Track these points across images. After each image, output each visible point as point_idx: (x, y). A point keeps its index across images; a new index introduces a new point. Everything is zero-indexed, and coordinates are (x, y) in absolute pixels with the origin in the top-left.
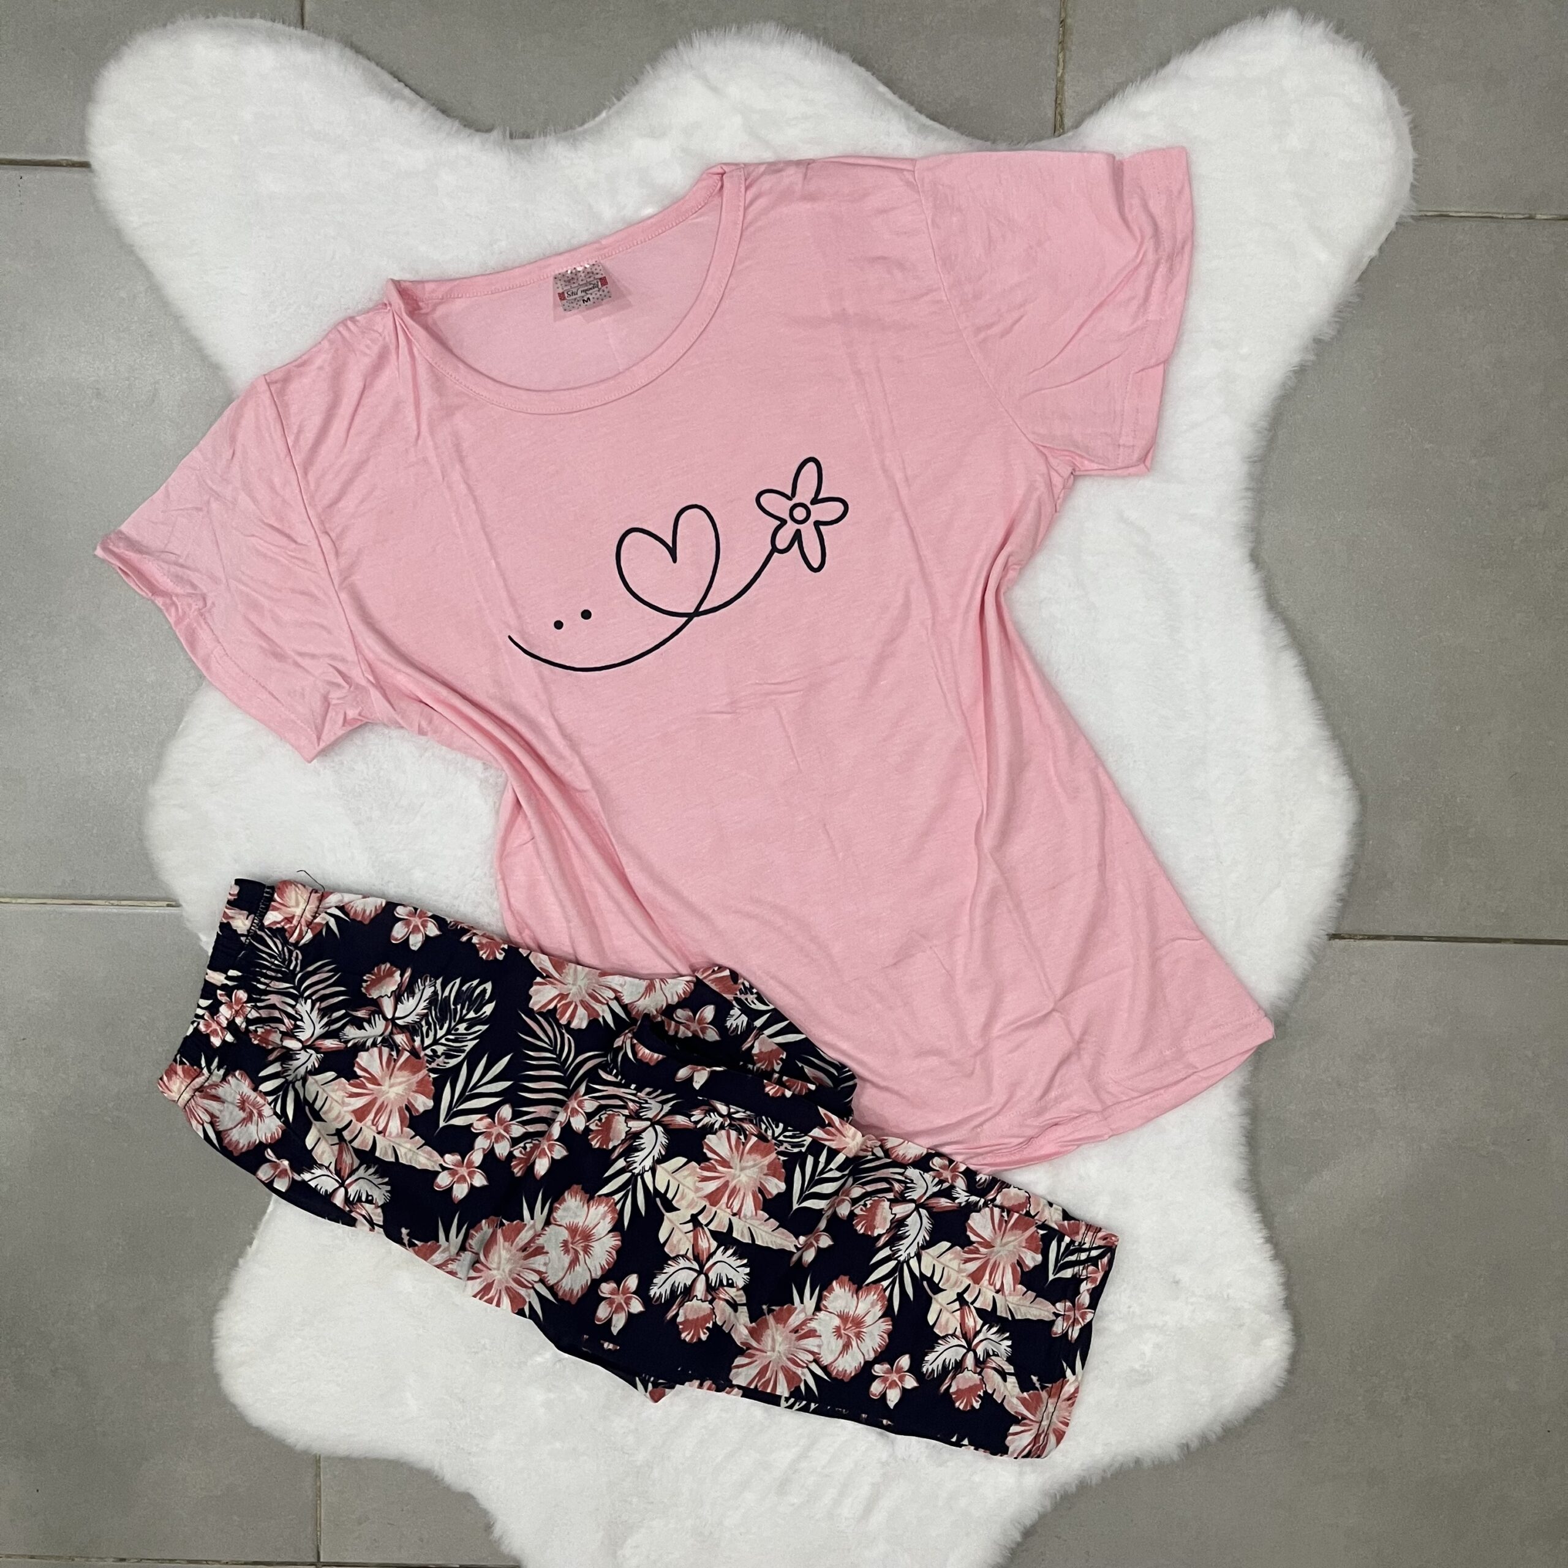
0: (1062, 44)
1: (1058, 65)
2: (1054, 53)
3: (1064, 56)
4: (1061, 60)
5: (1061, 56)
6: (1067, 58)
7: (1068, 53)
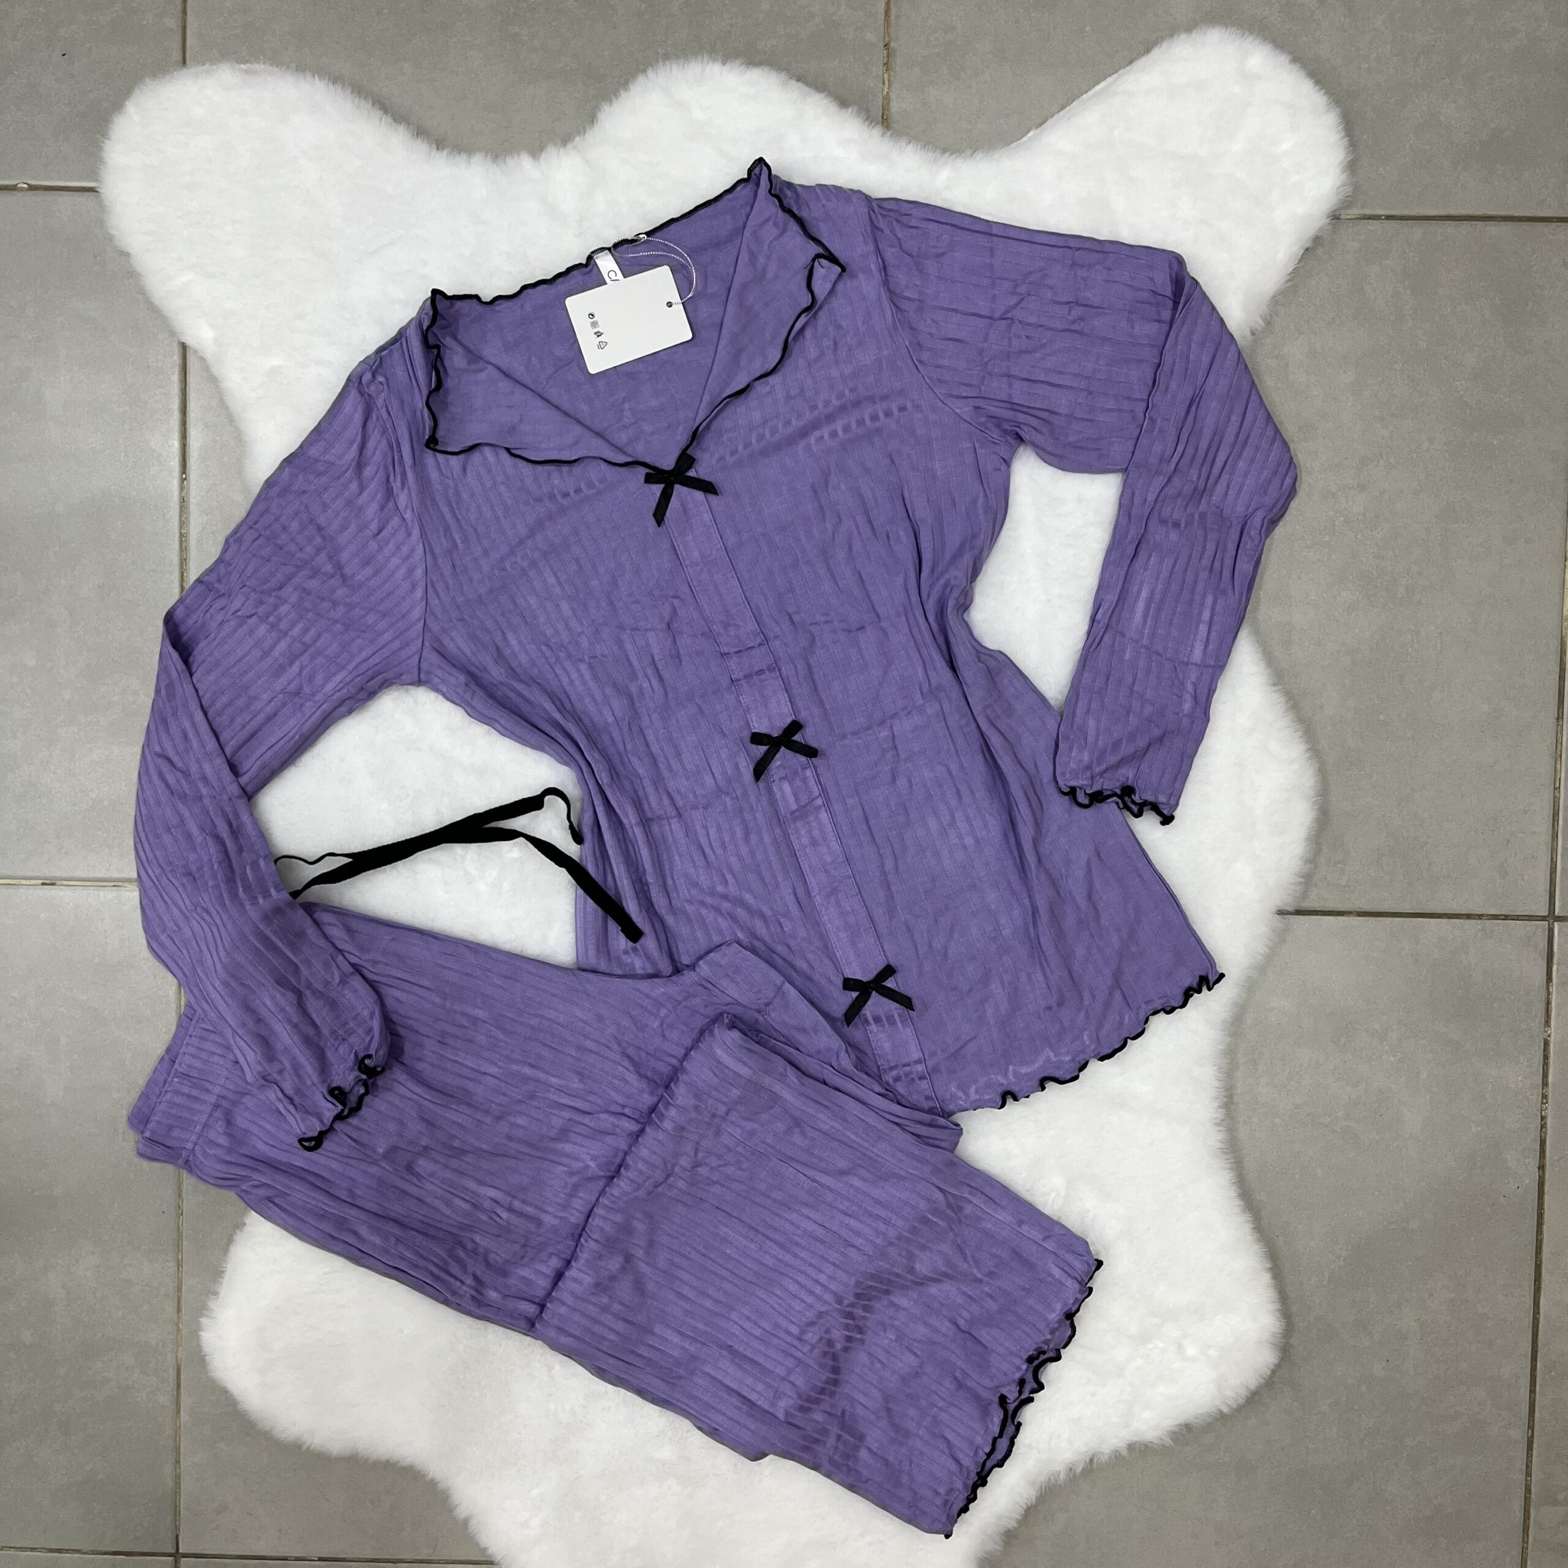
0: (887, 65)
1: (884, 83)
2: (880, 73)
3: (889, 76)
4: (886, 81)
5: (886, 76)
6: (892, 79)
7: (892, 74)
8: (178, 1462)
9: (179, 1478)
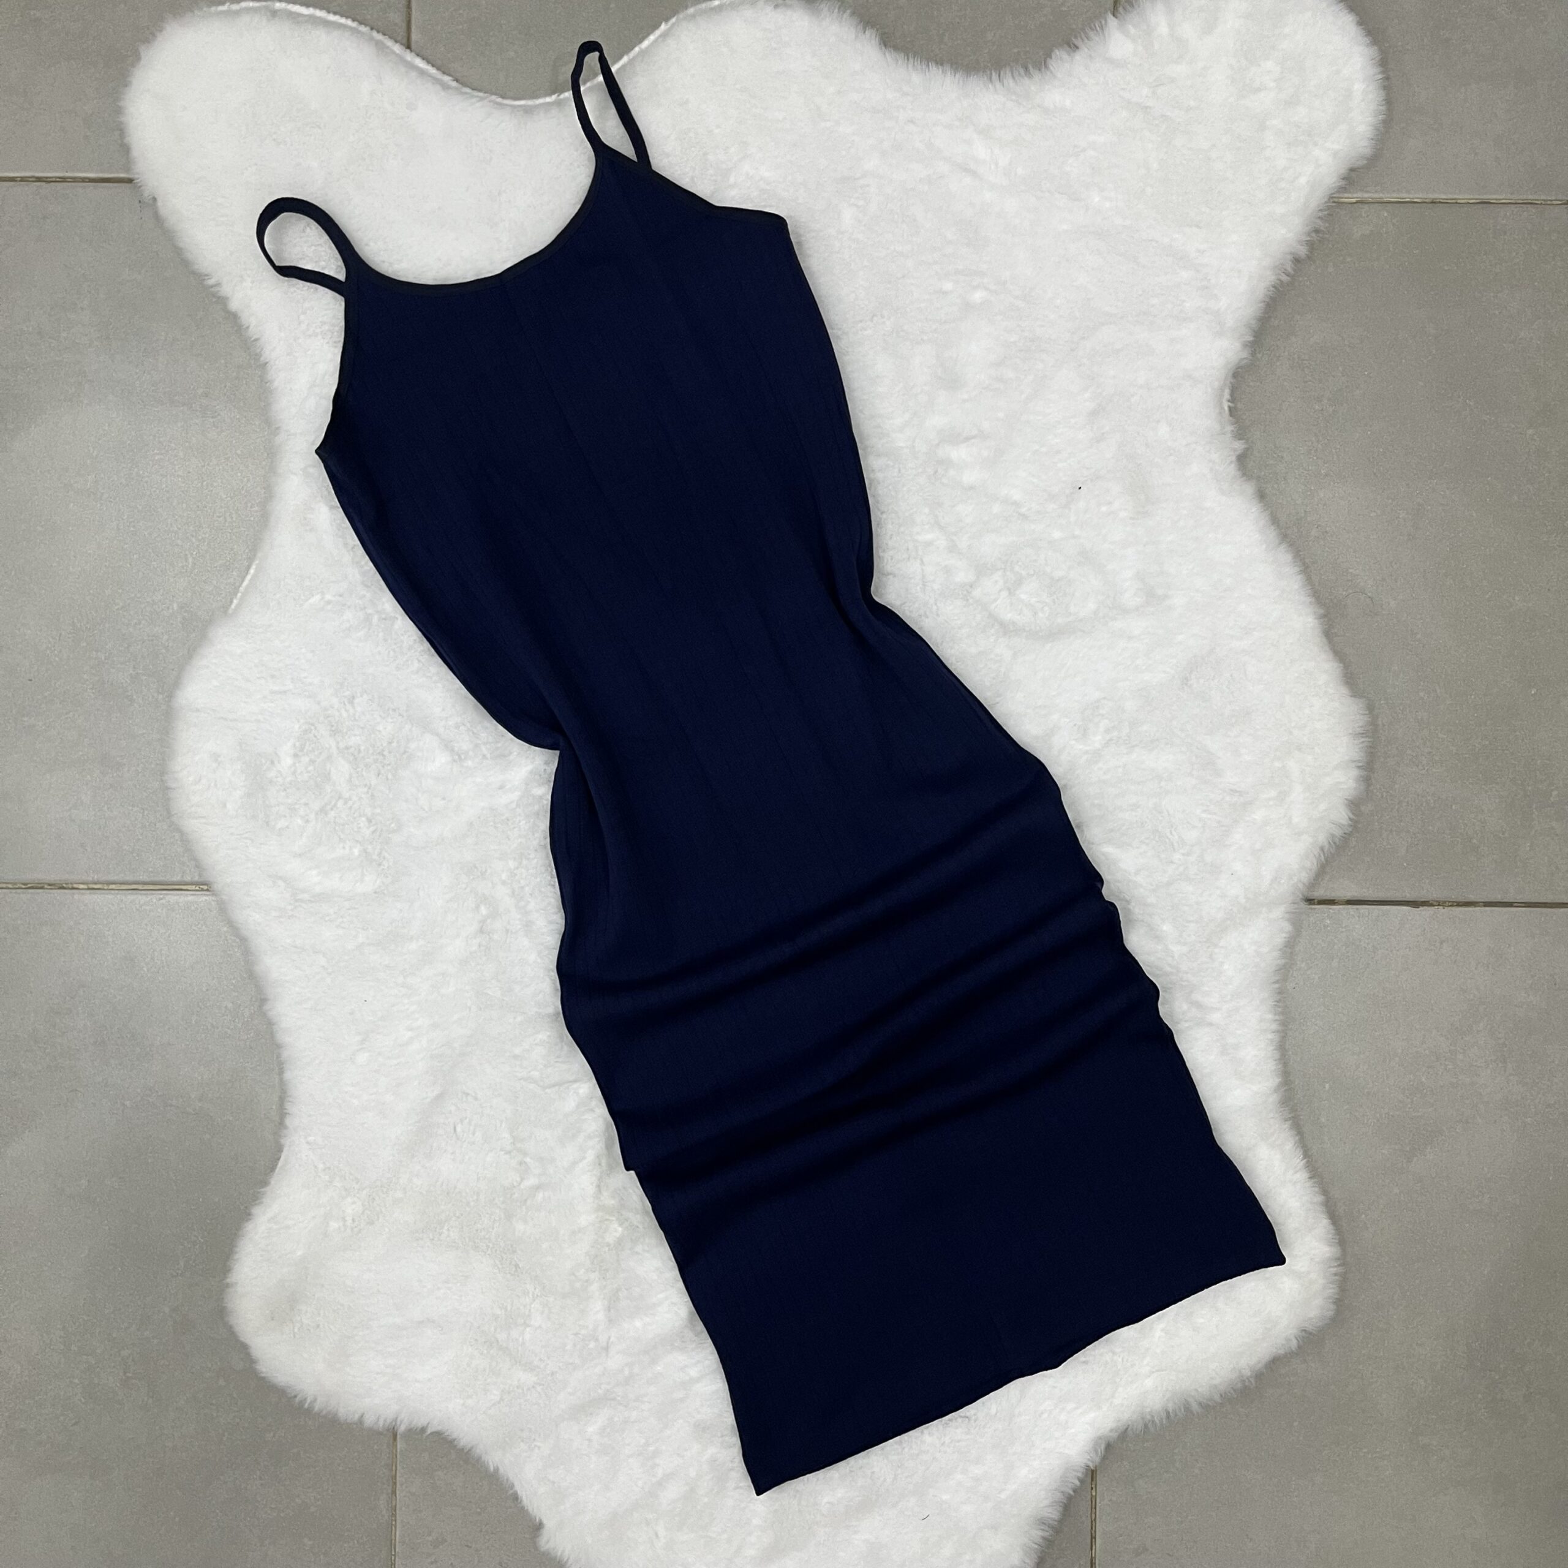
8: (394, 1492)
9: (395, 1511)
